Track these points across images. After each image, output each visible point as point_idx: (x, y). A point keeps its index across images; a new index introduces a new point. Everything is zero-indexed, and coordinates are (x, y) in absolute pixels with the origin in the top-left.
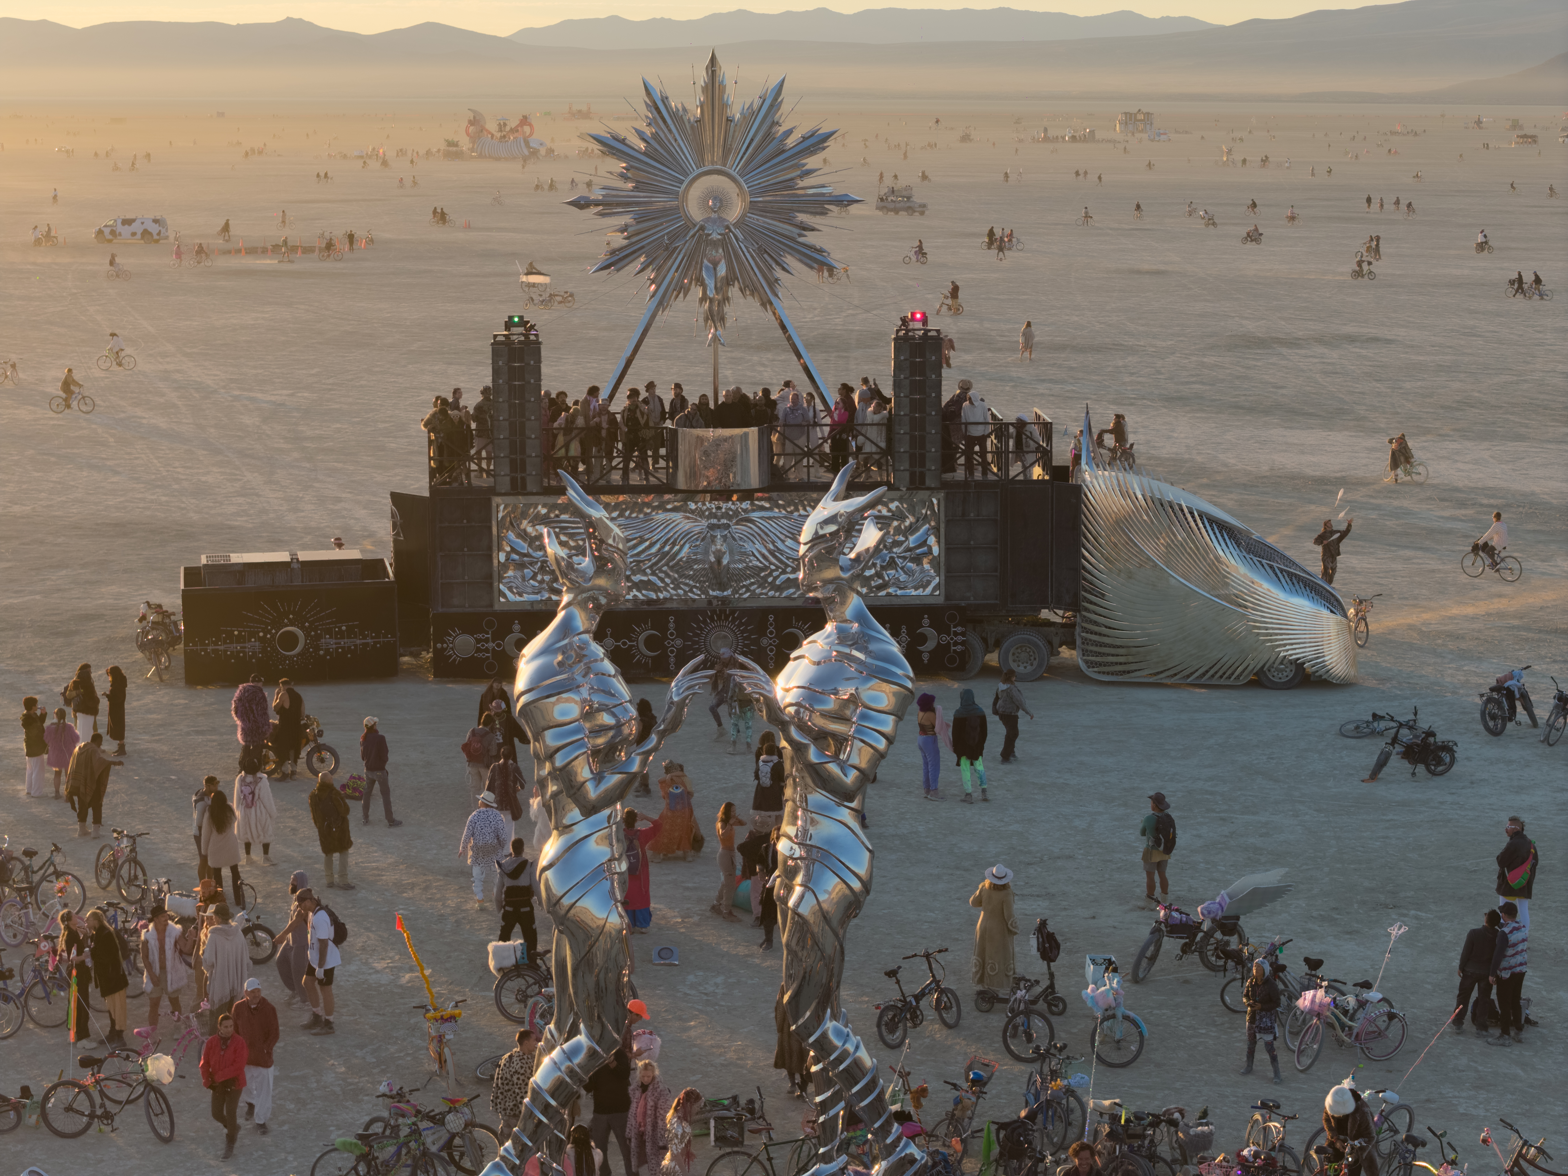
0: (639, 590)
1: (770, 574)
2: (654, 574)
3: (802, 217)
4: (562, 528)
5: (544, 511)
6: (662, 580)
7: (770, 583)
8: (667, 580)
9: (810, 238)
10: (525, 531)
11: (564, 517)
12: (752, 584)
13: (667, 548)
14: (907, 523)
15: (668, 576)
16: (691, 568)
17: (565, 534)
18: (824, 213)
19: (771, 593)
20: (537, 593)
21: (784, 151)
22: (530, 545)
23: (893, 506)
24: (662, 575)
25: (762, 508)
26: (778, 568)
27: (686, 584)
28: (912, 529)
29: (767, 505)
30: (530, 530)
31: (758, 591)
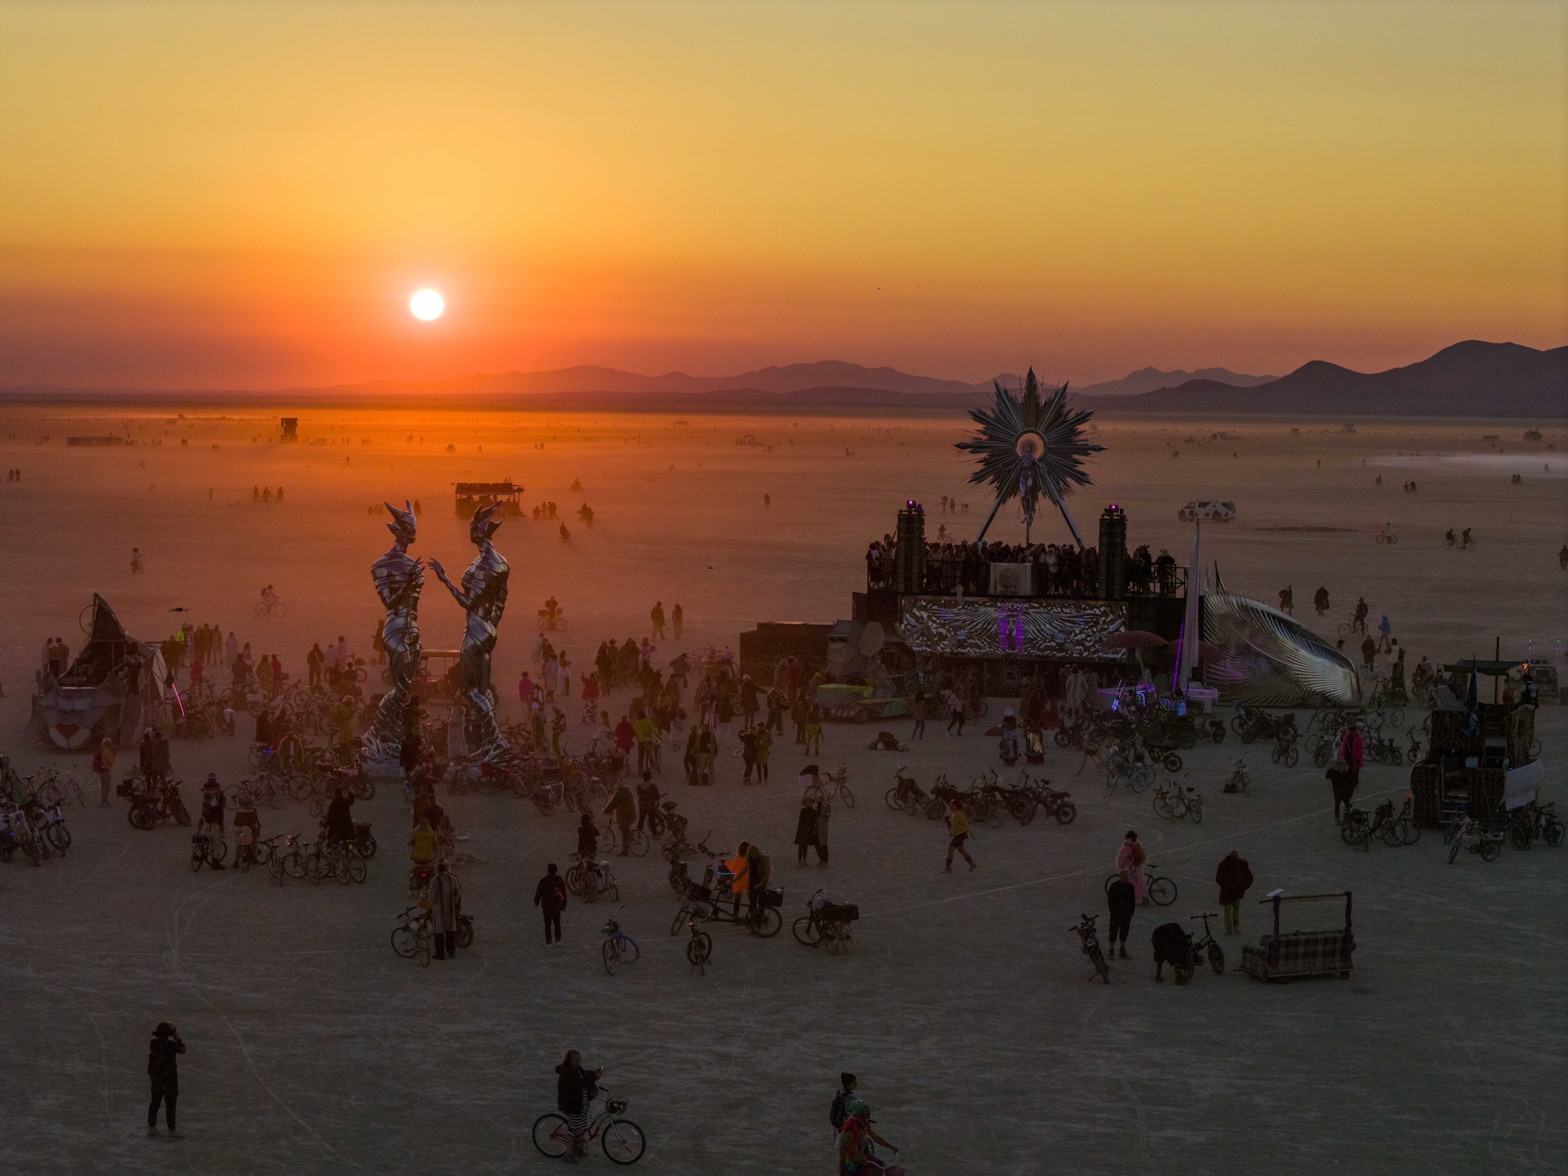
0: (971, 648)
1: (1037, 643)
2: (978, 639)
3: (1076, 456)
4: (933, 613)
5: (924, 604)
6: (983, 643)
7: (1037, 648)
8: (985, 643)
9: (1080, 468)
10: (914, 613)
11: (934, 607)
12: (1028, 647)
13: (985, 626)
14: (1109, 619)
15: (986, 641)
16: (997, 637)
17: (935, 617)
18: (1087, 454)
19: (1038, 653)
20: (919, 647)
21: (1066, 421)
22: (917, 621)
23: (1102, 609)
24: (983, 640)
25: (1035, 607)
26: (1042, 639)
27: (995, 646)
28: (1112, 622)
29: (1037, 606)
30: (917, 613)
31: (1032, 651)
